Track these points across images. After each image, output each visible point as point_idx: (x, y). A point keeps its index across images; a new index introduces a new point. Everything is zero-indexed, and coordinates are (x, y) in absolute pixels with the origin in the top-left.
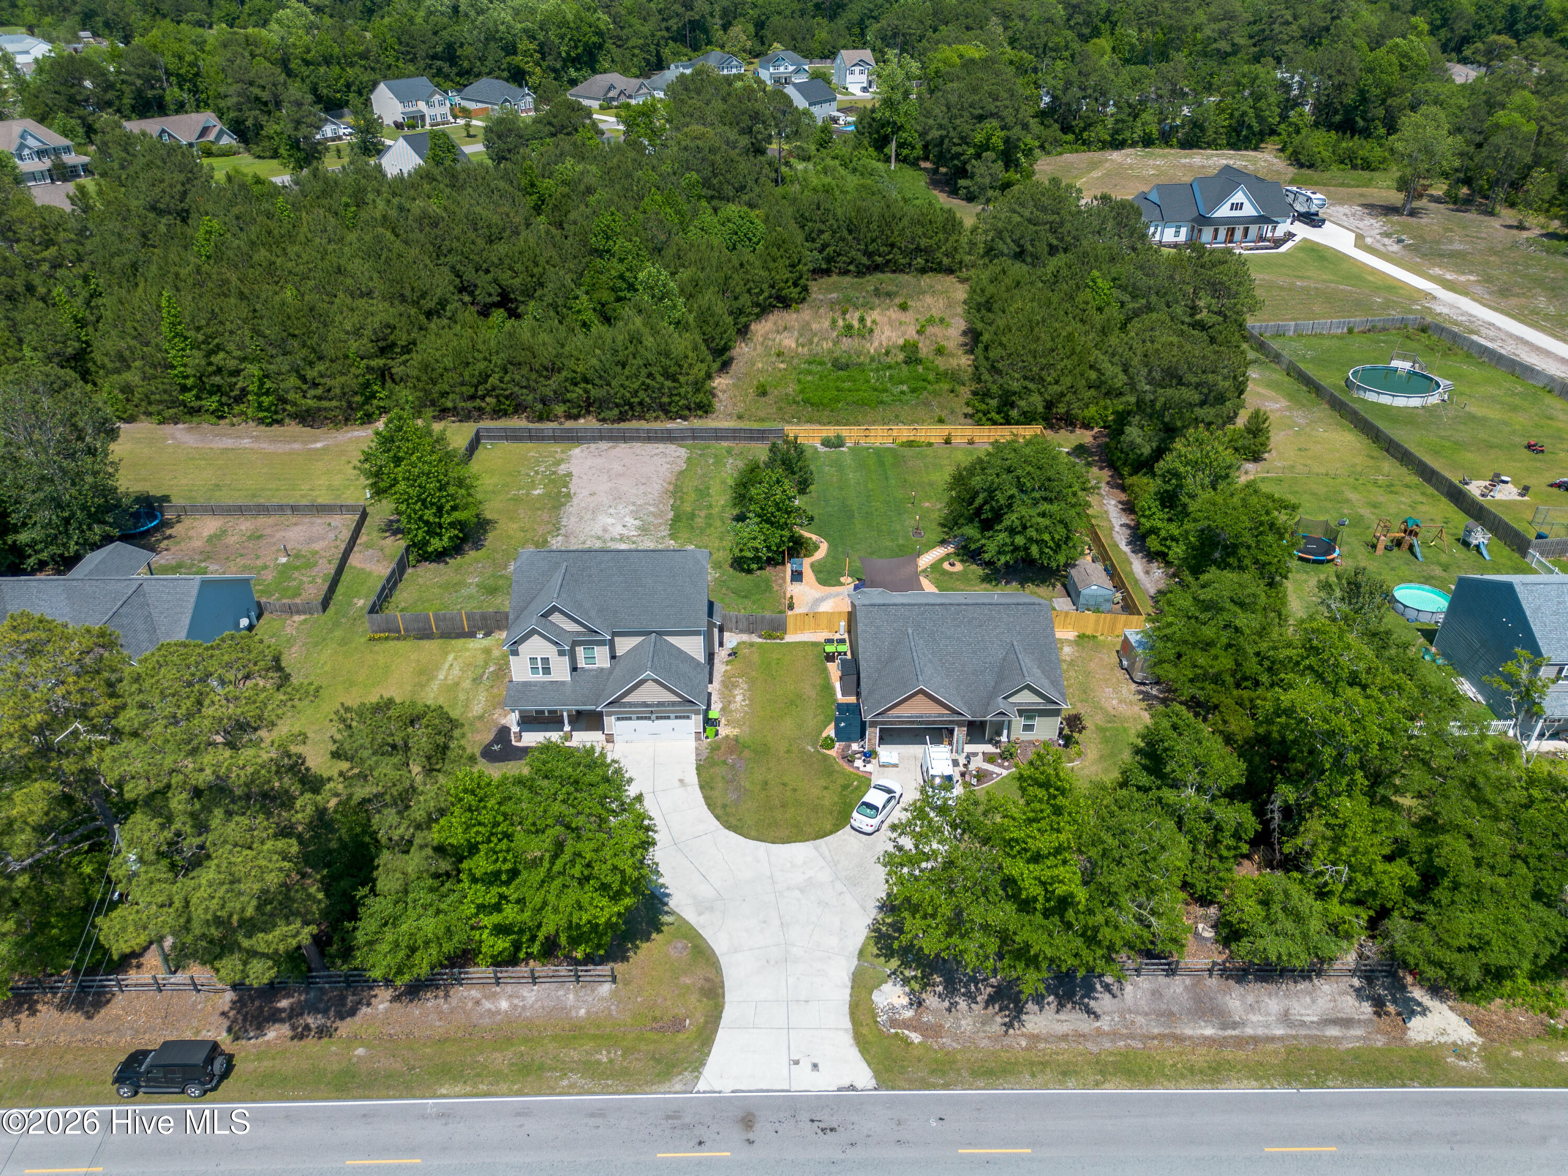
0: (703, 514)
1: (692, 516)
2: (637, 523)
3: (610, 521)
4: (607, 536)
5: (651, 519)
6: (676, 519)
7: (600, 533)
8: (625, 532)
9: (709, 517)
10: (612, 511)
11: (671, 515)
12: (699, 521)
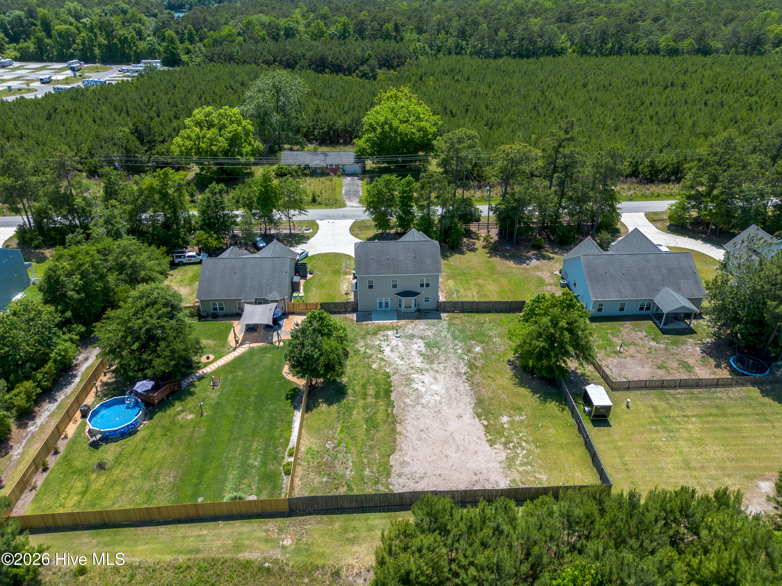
0: (370, 400)
1: (377, 396)
2: (415, 386)
3: (435, 387)
4: (432, 373)
5: (407, 390)
6: (388, 393)
7: (438, 376)
8: (421, 377)
9: (365, 396)
10: (438, 398)
11: (393, 396)
12: (371, 391)
